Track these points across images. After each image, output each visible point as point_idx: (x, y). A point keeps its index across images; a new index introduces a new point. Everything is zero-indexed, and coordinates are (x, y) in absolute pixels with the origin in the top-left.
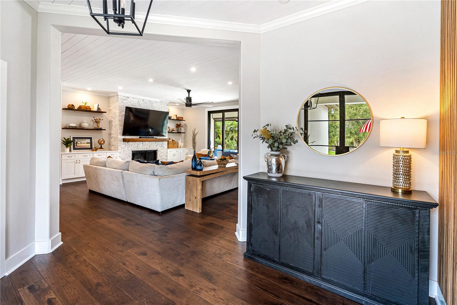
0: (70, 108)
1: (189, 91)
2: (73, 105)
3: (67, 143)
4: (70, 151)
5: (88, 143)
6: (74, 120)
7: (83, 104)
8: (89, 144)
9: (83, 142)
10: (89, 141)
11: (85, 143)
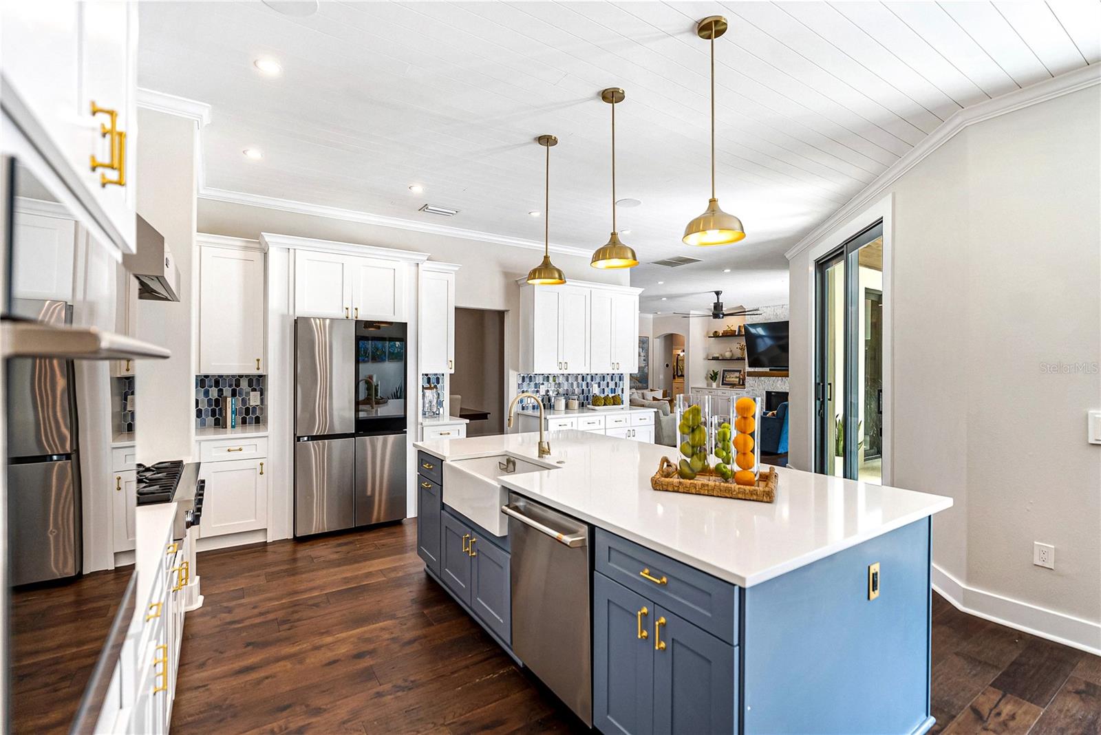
0: (716, 335)
1: (718, 293)
2: (716, 332)
3: (714, 377)
4: (718, 386)
5: (736, 377)
6: (718, 348)
7: (727, 328)
8: (738, 379)
9: (732, 376)
10: (737, 374)
11: (733, 378)
